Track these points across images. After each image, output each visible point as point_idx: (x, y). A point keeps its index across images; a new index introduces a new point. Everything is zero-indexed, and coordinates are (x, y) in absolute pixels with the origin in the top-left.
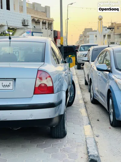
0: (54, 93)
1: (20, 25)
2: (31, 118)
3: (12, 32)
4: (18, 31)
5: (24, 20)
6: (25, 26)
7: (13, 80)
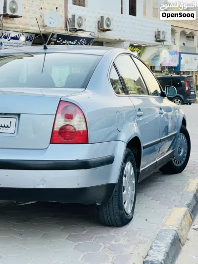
0: (88, 143)
1: (151, 40)
2: (43, 185)
3: (138, 51)
4: (147, 49)
5: (159, 32)
6: (160, 41)
7: (17, 117)
